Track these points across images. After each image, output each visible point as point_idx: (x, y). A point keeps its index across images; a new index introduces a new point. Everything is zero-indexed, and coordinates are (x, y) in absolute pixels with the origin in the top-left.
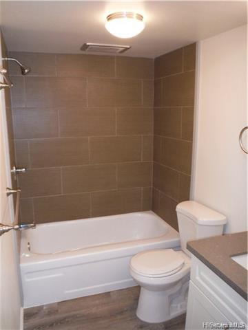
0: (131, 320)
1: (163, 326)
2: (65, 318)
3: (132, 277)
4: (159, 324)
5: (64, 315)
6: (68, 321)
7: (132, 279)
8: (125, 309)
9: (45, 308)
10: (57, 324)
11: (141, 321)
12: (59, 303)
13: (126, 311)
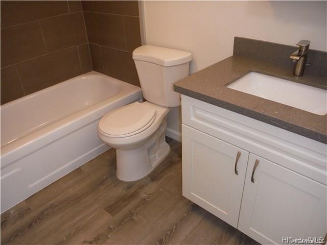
0: (114, 186)
1: (149, 179)
2: (42, 213)
3: (103, 142)
4: (145, 178)
5: (41, 209)
6: (47, 214)
7: (103, 144)
8: (105, 178)
9: (12, 212)
10: (36, 222)
11: (127, 182)
12: (27, 201)
13: (107, 178)
